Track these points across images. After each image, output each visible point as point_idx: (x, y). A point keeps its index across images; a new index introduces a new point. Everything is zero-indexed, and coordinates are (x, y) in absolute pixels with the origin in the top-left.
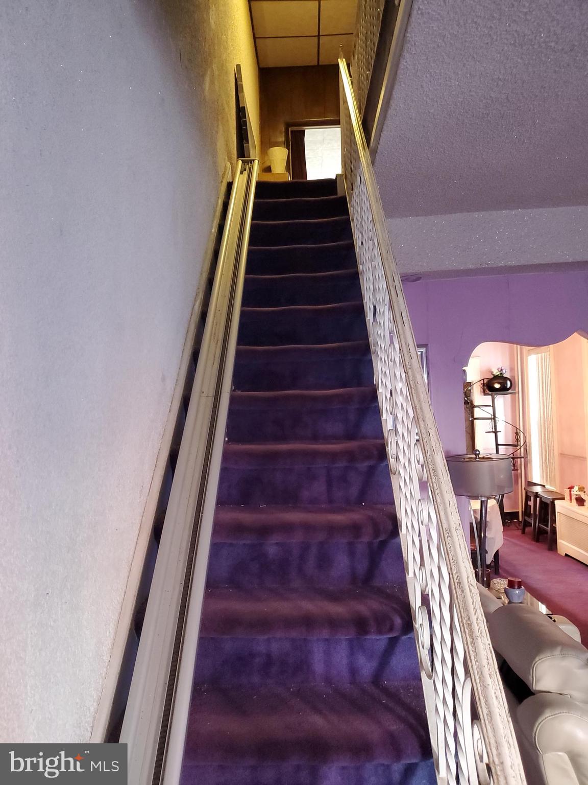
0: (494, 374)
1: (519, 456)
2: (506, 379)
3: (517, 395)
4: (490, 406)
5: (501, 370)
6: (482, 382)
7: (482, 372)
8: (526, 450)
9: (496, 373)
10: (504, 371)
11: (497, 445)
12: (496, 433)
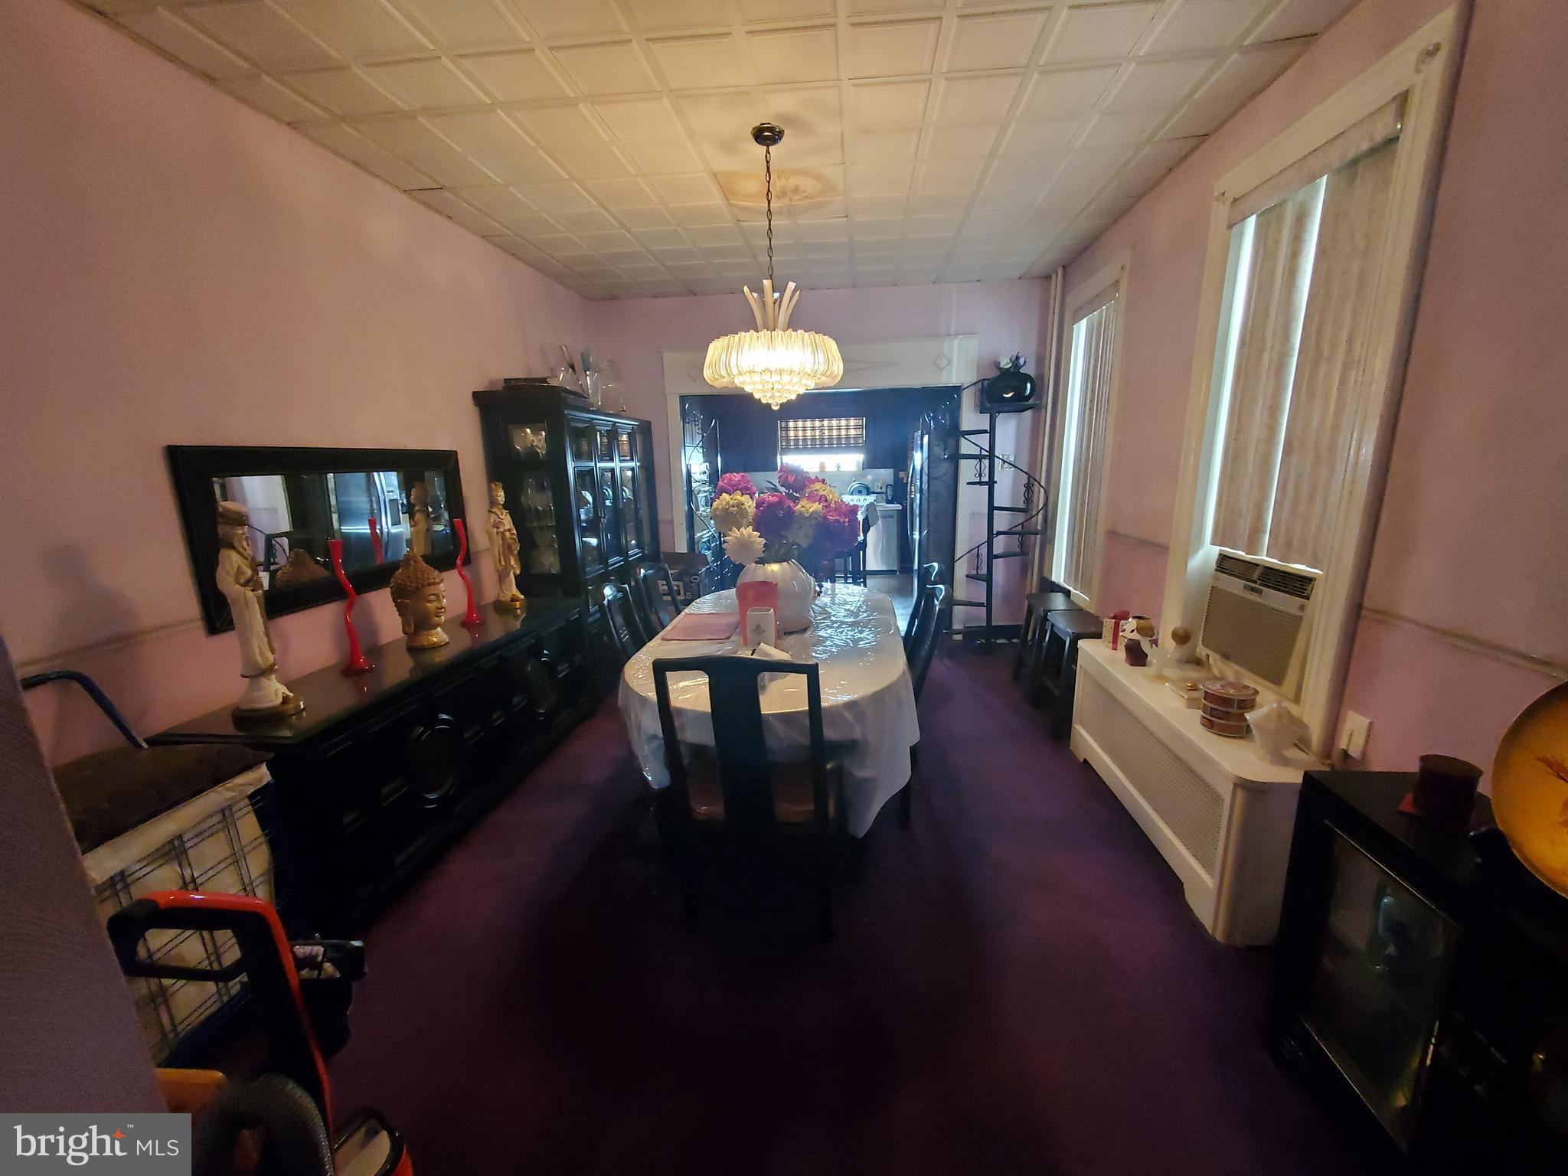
0: (1001, 365)
1: (1033, 529)
2: (1027, 378)
3: (1043, 411)
4: (985, 432)
5: (1017, 358)
6: (979, 385)
7: (979, 366)
8: (1045, 520)
9: (1006, 363)
10: (1022, 361)
11: (991, 508)
12: (991, 483)
